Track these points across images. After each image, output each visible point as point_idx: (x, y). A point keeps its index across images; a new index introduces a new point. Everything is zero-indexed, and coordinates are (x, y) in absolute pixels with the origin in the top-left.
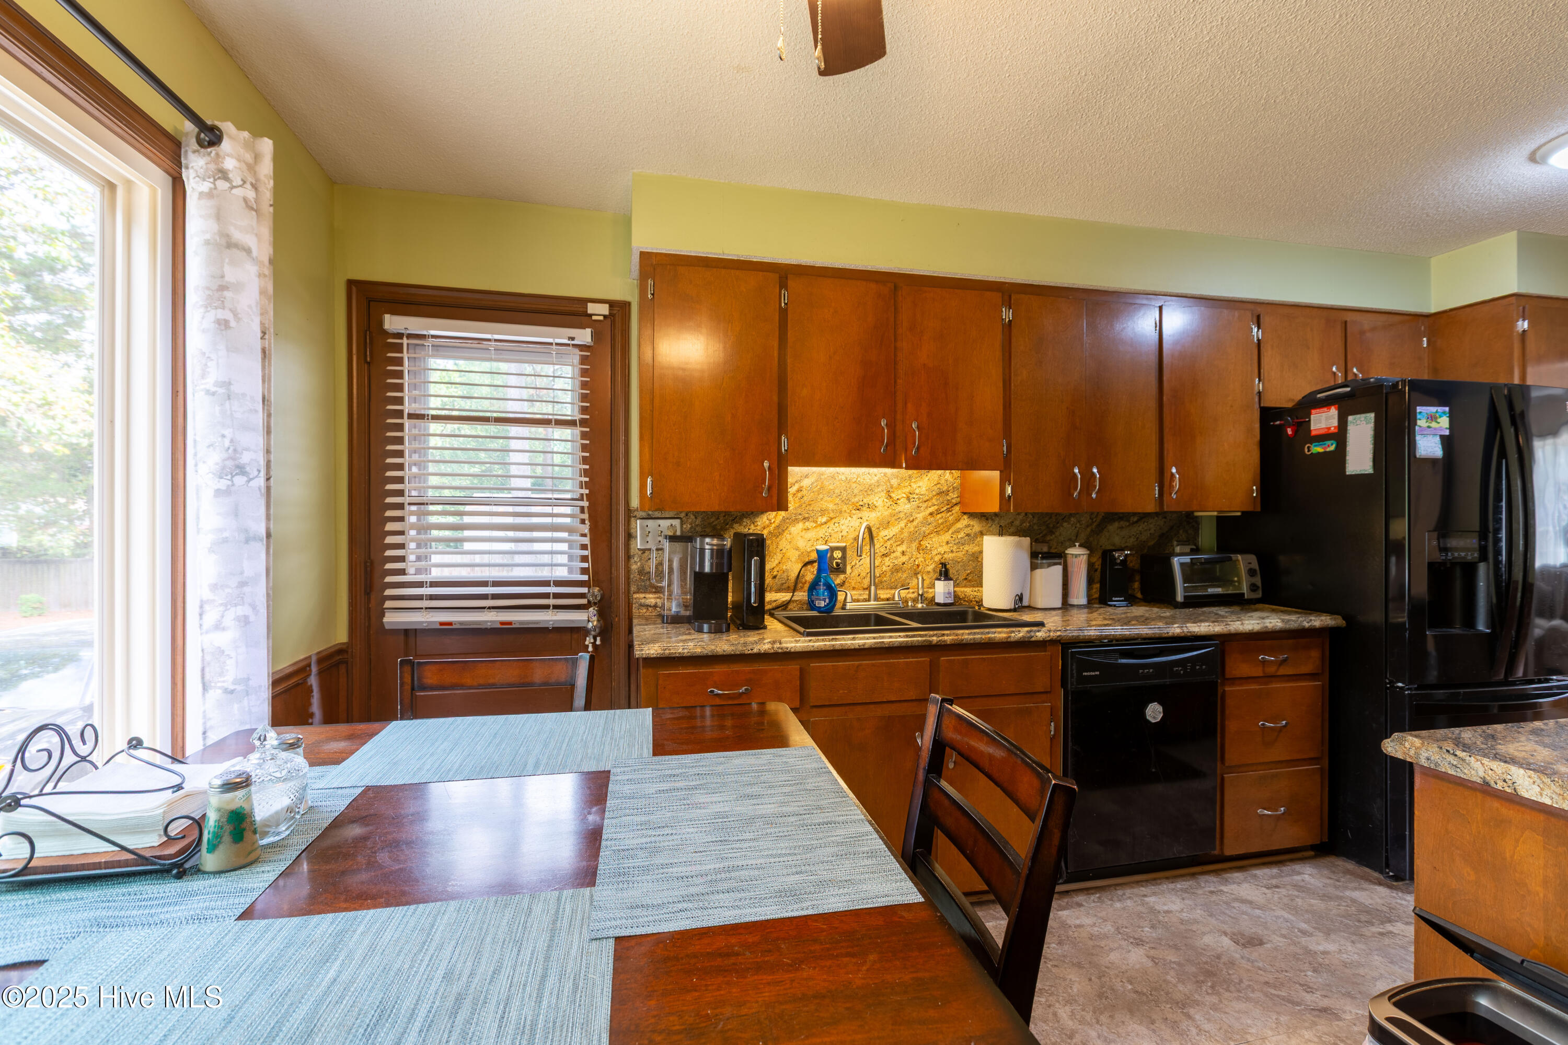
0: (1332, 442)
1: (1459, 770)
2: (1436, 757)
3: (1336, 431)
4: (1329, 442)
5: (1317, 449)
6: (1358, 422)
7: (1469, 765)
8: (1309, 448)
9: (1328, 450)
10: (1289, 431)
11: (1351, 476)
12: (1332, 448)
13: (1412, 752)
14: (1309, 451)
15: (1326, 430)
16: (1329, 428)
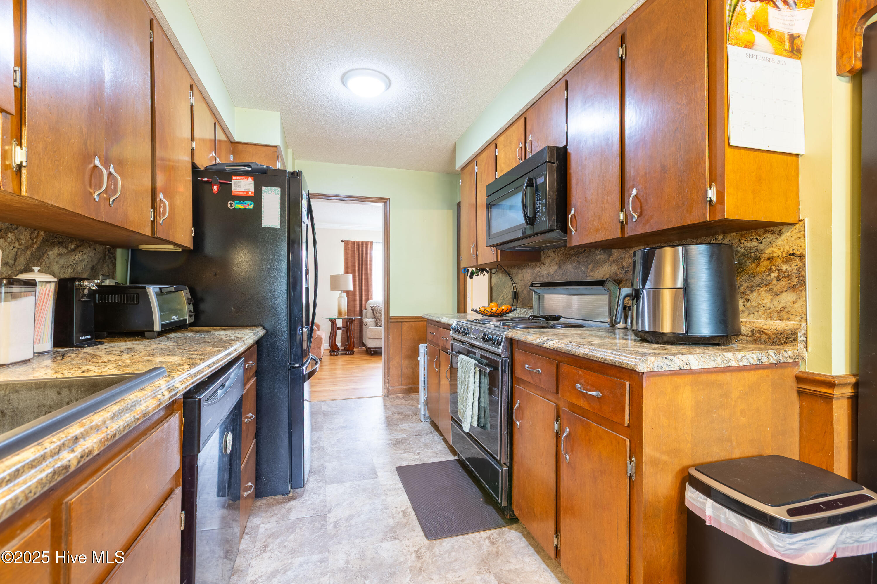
0: (251, 202)
1: (670, 367)
2: (661, 364)
3: (253, 195)
4: (249, 203)
5: (238, 206)
6: (270, 192)
7: (674, 362)
8: (231, 204)
9: (248, 208)
10: (215, 188)
11: (265, 228)
12: (251, 207)
13: (651, 366)
14: (231, 206)
15: (245, 193)
16: (247, 192)
